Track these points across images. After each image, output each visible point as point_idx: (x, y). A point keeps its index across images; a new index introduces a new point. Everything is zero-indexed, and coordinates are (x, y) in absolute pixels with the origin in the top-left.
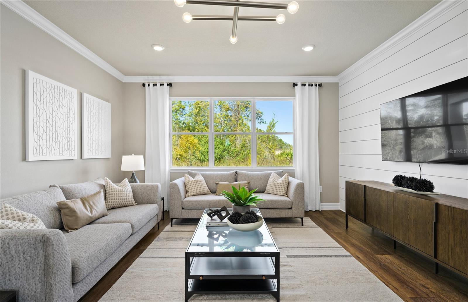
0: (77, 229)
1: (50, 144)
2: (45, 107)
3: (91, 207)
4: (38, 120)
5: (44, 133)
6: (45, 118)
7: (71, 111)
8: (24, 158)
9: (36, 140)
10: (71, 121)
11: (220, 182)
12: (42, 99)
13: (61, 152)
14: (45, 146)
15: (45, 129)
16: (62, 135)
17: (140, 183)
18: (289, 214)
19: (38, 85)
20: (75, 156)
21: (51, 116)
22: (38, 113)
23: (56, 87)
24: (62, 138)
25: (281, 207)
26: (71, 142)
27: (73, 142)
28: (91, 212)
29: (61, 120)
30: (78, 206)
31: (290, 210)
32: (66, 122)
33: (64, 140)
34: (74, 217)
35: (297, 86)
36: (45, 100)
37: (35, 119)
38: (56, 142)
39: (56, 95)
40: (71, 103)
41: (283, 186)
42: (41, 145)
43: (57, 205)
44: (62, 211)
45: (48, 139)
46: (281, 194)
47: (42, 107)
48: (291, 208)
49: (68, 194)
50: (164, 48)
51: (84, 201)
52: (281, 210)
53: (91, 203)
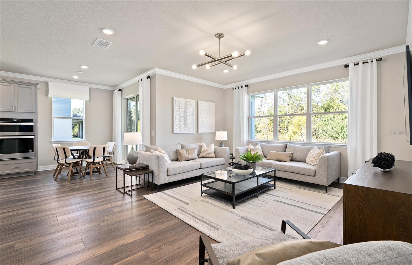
0: (181, 161)
1: (182, 126)
2: (180, 111)
3: (189, 153)
4: (178, 117)
5: (180, 122)
6: (180, 115)
7: (192, 111)
8: (173, 132)
9: (177, 125)
10: (192, 115)
11: (271, 151)
12: (179, 108)
13: (187, 130)
14: (180, 127)
15: (180, 120)
16: (187, 122)
17: (225, 147)
18: (312, 180)
19: (178, 102)
20: (194, 131)
21: (183, 114)
22: (178, 114)
23: (185, 101)
24: (187, 123)
25: (304, 173)
26: (192, 125)
27: (193, 125)
28: (189, 156)
29: (187, 115)
30: (184, 152)
31: (313, 177)
32: (189, 116)
33: (188, 124)
34: (181, 156)
35: (349, 66)
36: (180, 108)
37: (176, 116)
38: (185, 125)
39: (185, 104)
40: (192, 107)
41: (316, 158)
42: (179, 127)
43: (175, 150)
44: (178, 153)
45: (181, 124)
46: (313, 165)
47: (179, 111)
48: (315, 176)
49: (183, 147)
50: (229, 70)
51: (187, 151)
52: (306, 176)
53: (190, 153)
